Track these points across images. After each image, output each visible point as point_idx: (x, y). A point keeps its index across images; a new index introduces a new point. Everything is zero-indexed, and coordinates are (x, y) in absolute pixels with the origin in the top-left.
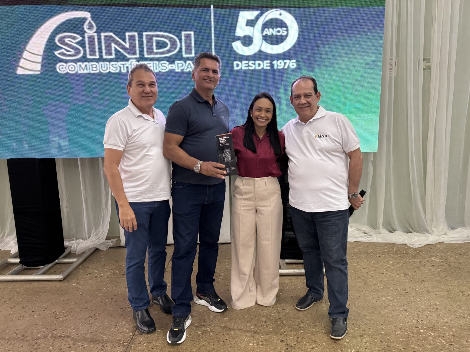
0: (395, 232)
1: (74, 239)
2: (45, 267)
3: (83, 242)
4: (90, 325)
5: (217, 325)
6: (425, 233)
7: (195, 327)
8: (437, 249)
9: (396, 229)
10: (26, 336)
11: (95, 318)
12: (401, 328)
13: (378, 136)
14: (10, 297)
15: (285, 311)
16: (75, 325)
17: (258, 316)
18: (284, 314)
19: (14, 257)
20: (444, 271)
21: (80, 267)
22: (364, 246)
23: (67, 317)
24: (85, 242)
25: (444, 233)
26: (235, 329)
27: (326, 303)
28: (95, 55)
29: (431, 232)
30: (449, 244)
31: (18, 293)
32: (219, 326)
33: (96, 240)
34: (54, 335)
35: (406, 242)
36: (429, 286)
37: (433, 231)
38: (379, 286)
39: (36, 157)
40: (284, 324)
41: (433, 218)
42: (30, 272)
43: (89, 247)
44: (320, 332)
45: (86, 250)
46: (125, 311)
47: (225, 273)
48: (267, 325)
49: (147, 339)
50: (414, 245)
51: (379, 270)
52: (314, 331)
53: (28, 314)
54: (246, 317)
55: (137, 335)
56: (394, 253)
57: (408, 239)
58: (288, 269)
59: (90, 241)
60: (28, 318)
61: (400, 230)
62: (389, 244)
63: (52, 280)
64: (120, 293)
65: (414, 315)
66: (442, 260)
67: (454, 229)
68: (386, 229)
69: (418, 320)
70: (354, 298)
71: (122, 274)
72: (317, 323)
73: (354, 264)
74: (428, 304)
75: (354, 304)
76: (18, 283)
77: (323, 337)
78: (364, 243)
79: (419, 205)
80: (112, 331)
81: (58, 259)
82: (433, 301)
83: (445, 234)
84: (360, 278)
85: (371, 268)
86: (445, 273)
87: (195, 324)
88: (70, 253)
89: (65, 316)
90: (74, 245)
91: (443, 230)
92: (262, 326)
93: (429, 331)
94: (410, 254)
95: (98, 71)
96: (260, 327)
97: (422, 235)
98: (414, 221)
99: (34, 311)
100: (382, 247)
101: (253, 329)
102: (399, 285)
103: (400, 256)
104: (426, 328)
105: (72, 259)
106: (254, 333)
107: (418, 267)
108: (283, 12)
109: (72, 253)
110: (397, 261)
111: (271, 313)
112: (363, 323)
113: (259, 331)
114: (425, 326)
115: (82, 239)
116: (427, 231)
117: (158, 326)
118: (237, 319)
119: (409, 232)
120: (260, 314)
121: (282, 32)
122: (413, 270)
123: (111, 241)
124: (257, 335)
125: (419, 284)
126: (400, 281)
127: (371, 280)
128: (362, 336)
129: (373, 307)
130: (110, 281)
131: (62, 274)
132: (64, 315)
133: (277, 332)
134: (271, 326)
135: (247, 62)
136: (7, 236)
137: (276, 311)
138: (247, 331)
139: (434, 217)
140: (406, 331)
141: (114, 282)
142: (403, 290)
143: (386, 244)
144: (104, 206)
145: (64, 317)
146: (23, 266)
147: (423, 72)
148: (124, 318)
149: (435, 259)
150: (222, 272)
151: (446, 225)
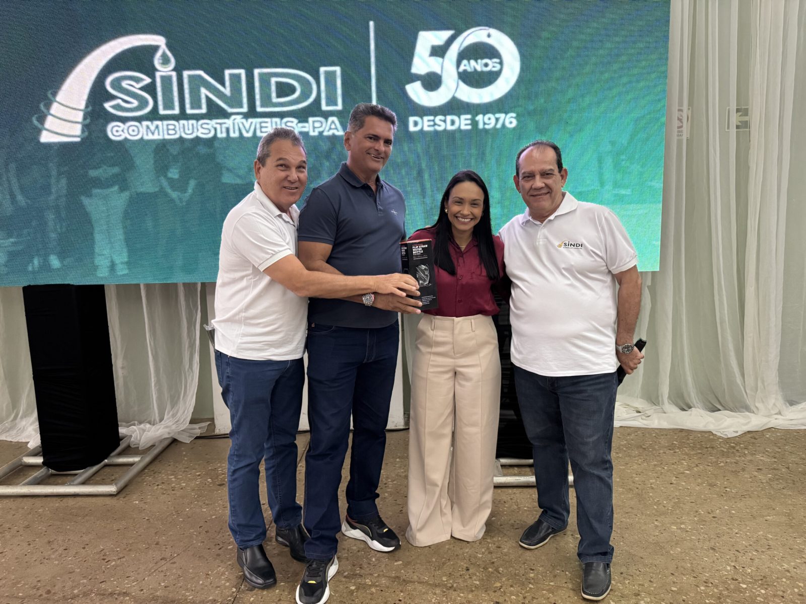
0: (691, 411)
1: (136, 422)
2: (87, 471)
3: (151, 428)
4: (163, 574)
5: (383, 575)
6: (744, 412)
7: (345, 577)
8: (765, 440)
9: (692, 405)
10: (54, 593)
11: (171, 561)
12: (706, 580)
13: (659, 243)
14: (26, 523)
15: (501, 549)
16: (138, 574)
17: (455, 559)
18: (499, 556)
19: (34, 454)
20: (779, 479)
21: (146, 471)
22: (636, 435)
23: (124, 559)
24: (153, 428)
25: (777, 411)
26: (415, 582)
27: (572, 535)
28: (173, 108)
29: (755, 410)
30: (788, 432)
31: (40, 517)
32: (387, 576)
33: (173, 424)
34: (102, 592)
35: (711, 428)
36: (755, 506)
37: (757, 407)
38: (665, 505)
39: (71, 283)
40: (500, 573)
41: (757, 384)
42: (60, 480)
43: (161, 436)
44: (563, 587)
45: (155, 443)
46: (223, 548)
47: (395, 482)
48: (469, 575)
49: (262, 598)
50: (724, 433)
51: (664, 477)
52: (553, 586)
53: (57, 553)
54: (434, 560)
55: (243, 592)
56: (690, 446)
57: (714, 421)
58: (505, 475)
59: (163, 426)
60: (56, 560)
61: (699, 406)
62: (680, 431)
63: (98, 493)
64: (213, 517)
65: (728, 557)
66: (776, 460)
67: (795, 405)
68: (674, 404)
69: (737, 567)
70: (621, 527)
71: (217, 483)
72: (558, 572)
73: (621, 467)
74: (753, 537)
75: (623, 537)
76: (40, 499)
77: (569, 597)
78: (637, 429)
79: (732, 362)
80: (202, 584)
81: (109, 458)
82: (762, 533)
83: (780, 413)
84: (631, 491)
85: (650, 473)
86: (781, 483)
87: (345, 572)
88: (129, 447)
89: (119, 557)
90: (135, 433)
91: (776, 406)
92: (460, 576)
93: (756, 587)
94: (719, 449)
95: (177, 136)
96: (457, 577)
97: (738, 416)
98: (724, 389)
99: (66, 549)
100: (669, 436)
101: (446, 582)
102: (700, 504)
103: (700, 451)
104: (751, 580)
105: (133, 457)
106: (447, 589)
107: (732, 472)
108: (493, 31)
109: (132, 446)
110: (696, 461)
111: (477, 553)
112: (640, 571)
113: (457, 586)
114: (749, 577)
115: (150, 423)
116: (747, 409)
117: (281, 575)
118: (417, 563)
119: (716, 409)
120: (457, 555)
121: (492, 65)
122: (724, 477)
123: (198, 427)
124: (453, 593)
125: (736, 502)
126: (702, 496)
127: (651, 494)
128: (639, 595)
129: (655, 543)
130: (196, 496)
131: (116, 484)
132: (118, 555)
133: (487, 588)
134: (477, 576)
135: (432, 118)
136: (22, 418)
137: (486, 550)
138: (435, 586)
139: (760, 384)
140: (716, 586)
141: (204, 498)
142: (709, 513)
143: (674, 430)
144: (187, 367)
145: (118, 559)
146: (49, 470)
147: (737, 131)
148: (222, 561)
149: (762, 458)
150: (390, 480)
151: (780, 397)
